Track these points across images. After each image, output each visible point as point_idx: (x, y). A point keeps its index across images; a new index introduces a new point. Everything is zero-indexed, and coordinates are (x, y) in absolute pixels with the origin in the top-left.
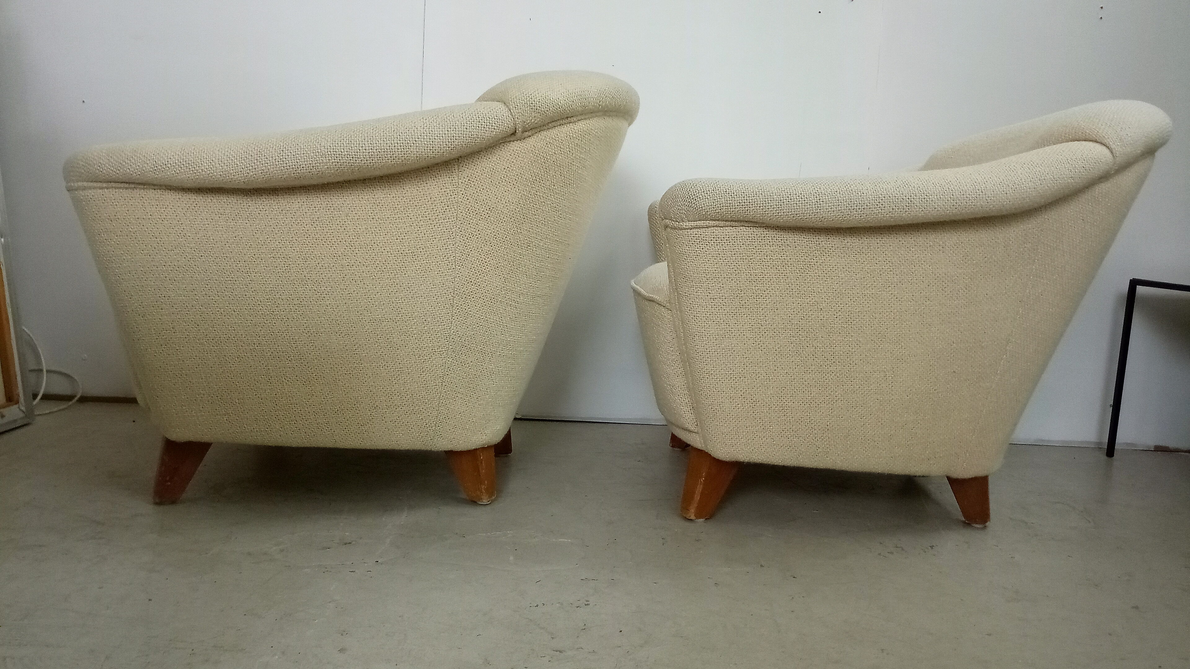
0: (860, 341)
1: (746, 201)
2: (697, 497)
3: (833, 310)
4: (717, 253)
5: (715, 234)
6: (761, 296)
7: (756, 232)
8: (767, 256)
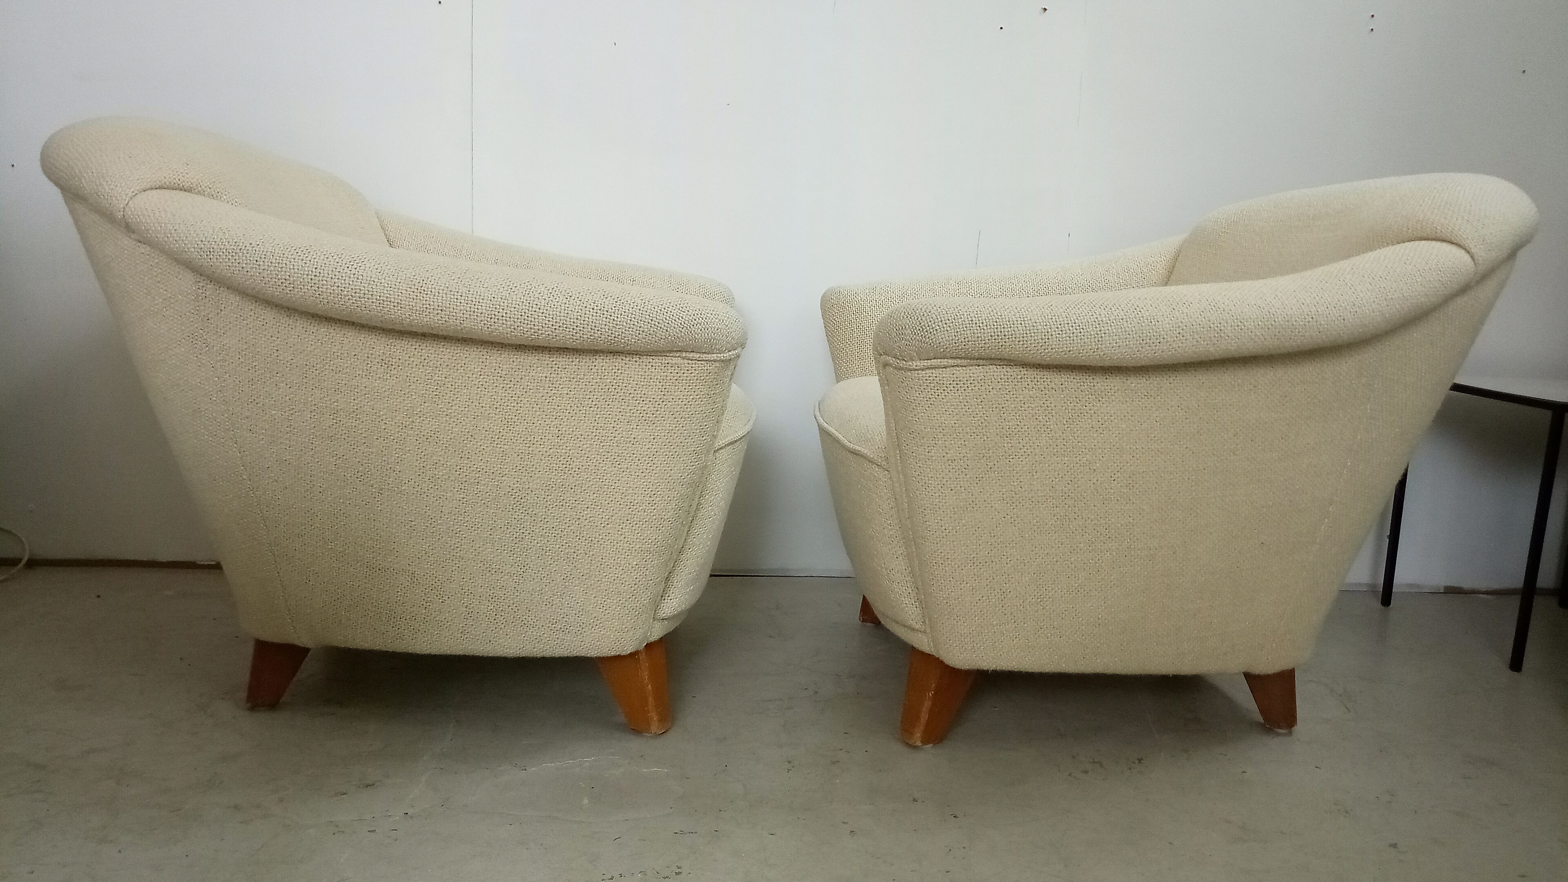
0: (1144, 510)
1: (999, 333)
2: (924, 717)
3: (1110, 470)
4: (957, 400)
5: (955, 376)
6: (1016, 455)
7: (1010, 372)
8: (1024, 404)
